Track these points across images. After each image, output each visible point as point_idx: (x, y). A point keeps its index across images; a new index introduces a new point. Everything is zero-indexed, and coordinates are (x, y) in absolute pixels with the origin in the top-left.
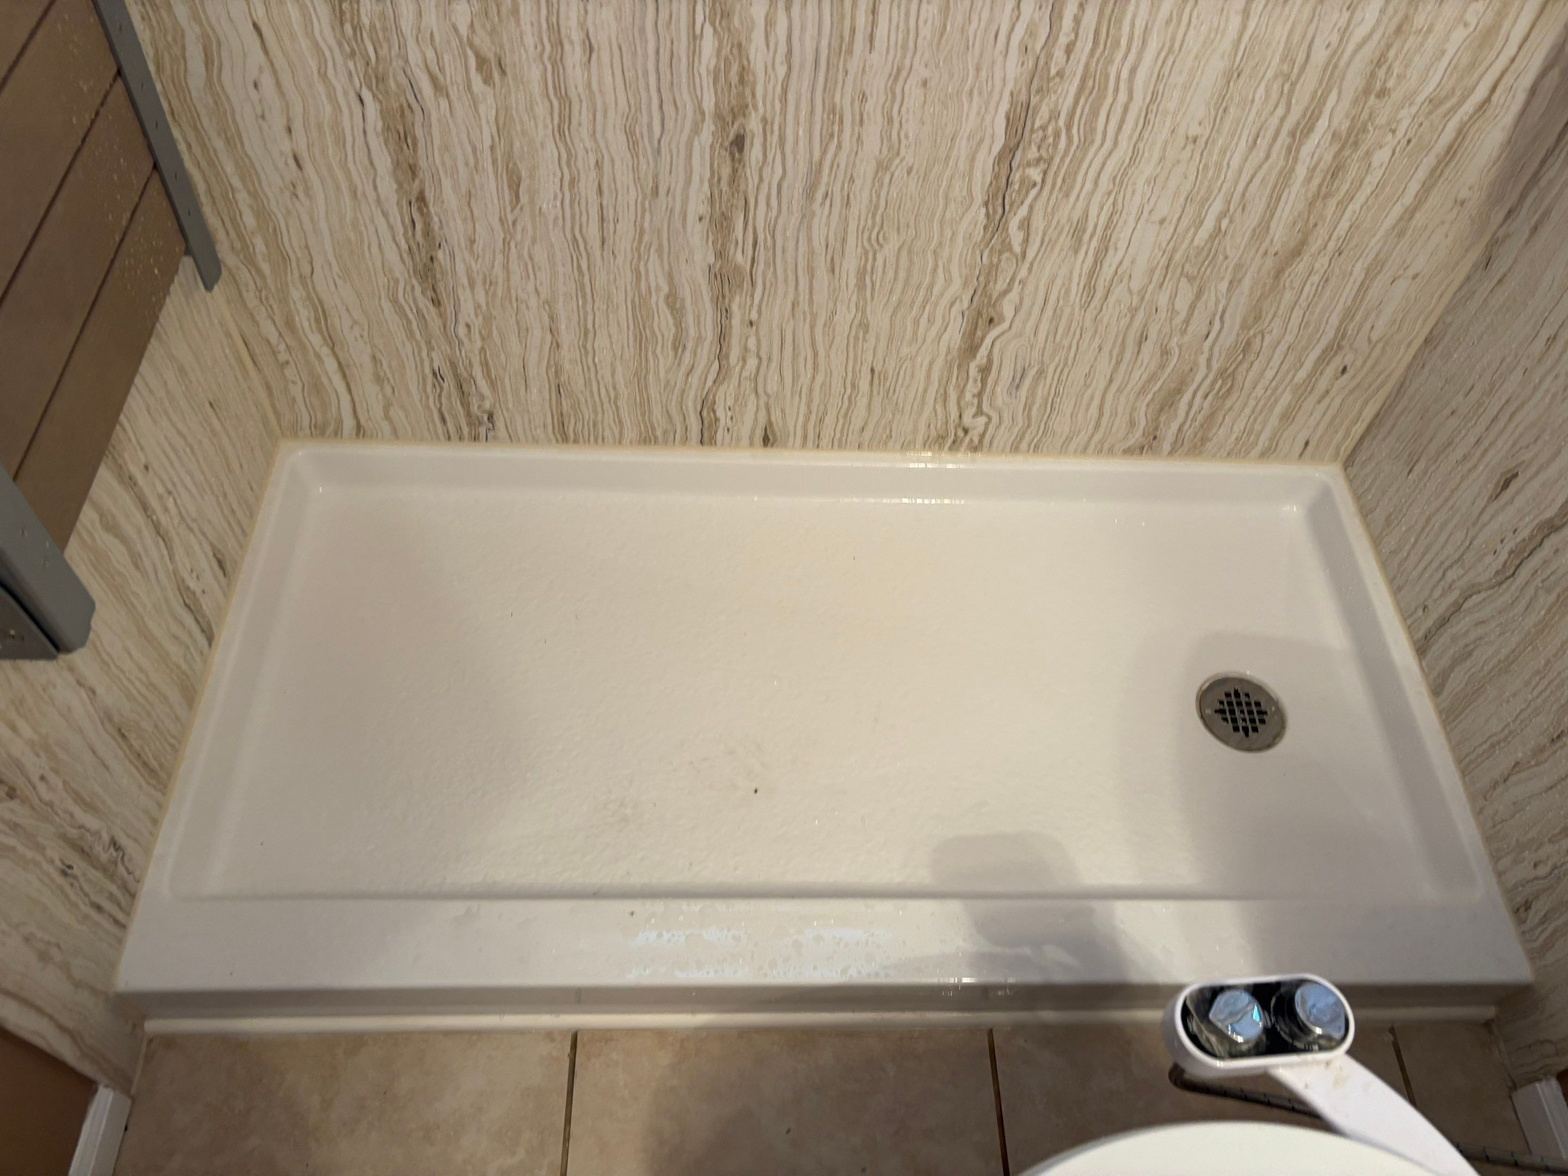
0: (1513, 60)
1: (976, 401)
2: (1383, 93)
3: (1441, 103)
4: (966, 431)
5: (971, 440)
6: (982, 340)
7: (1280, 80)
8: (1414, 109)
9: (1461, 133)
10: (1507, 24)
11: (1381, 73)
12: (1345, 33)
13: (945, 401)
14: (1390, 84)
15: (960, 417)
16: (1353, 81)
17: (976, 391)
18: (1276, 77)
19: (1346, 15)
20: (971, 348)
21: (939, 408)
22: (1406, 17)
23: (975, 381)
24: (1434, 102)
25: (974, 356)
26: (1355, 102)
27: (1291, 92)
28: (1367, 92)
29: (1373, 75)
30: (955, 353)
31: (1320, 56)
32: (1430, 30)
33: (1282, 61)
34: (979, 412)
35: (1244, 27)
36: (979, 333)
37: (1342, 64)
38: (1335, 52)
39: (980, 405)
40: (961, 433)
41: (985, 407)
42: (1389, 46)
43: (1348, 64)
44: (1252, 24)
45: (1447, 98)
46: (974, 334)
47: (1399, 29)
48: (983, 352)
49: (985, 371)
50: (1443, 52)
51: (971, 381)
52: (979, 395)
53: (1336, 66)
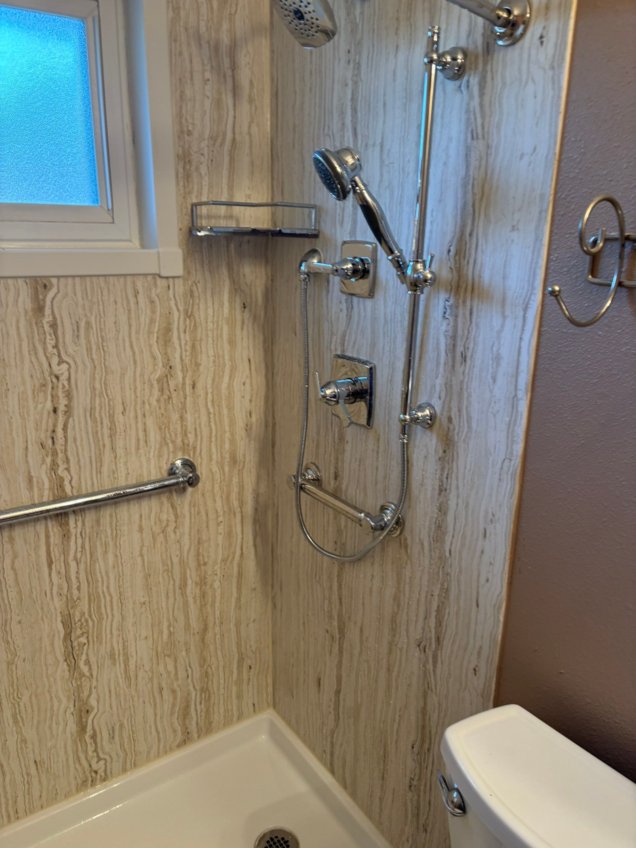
0: (243, 539)
1: (95, 754)
2: (205, 564)
3: (227, 560)
4: (96, 772)
5: (101, 776)
6: (87, 722)
7: (166, 573)
8: (219, 565)
9: (240, 566)
10: (234, 529)
11: (201, 558)
12: (181, 549)
13: (79, 761)
14: (206, 560)
15: (90, 766)
16: (192, 564)
17: (93, 749)
18: (164, 572)
19: (178, 544)
20: (82, 729)
21: (78, 766)
22: (199, 538)
23: (91, 744)
24: (224, 560)
25: (86, 732)
26: (197, 570)
27: (172, 575)
28: (199, 565)
29: (198, 559)
30: (75, 735)
31: (176, 560)
32: (210, 539)
33: (163, 566)
34: (99, 759)
35: (143, 560)
36: (84, 720)
37: (185, 560)
38: (181, 557)
39: (98, 756)
40: (94, 775)
41: (102, 755)
42: (199, 549)
43: (188, 559)
44: (146, 558)
45: (228, 557)
46: (82, 721)
47: (199, 543)
48: (89, 728)
49: (94, 737)
50: (218, 544)
51: (89, 745)
52: (96, 750)
53: (183, 562)
